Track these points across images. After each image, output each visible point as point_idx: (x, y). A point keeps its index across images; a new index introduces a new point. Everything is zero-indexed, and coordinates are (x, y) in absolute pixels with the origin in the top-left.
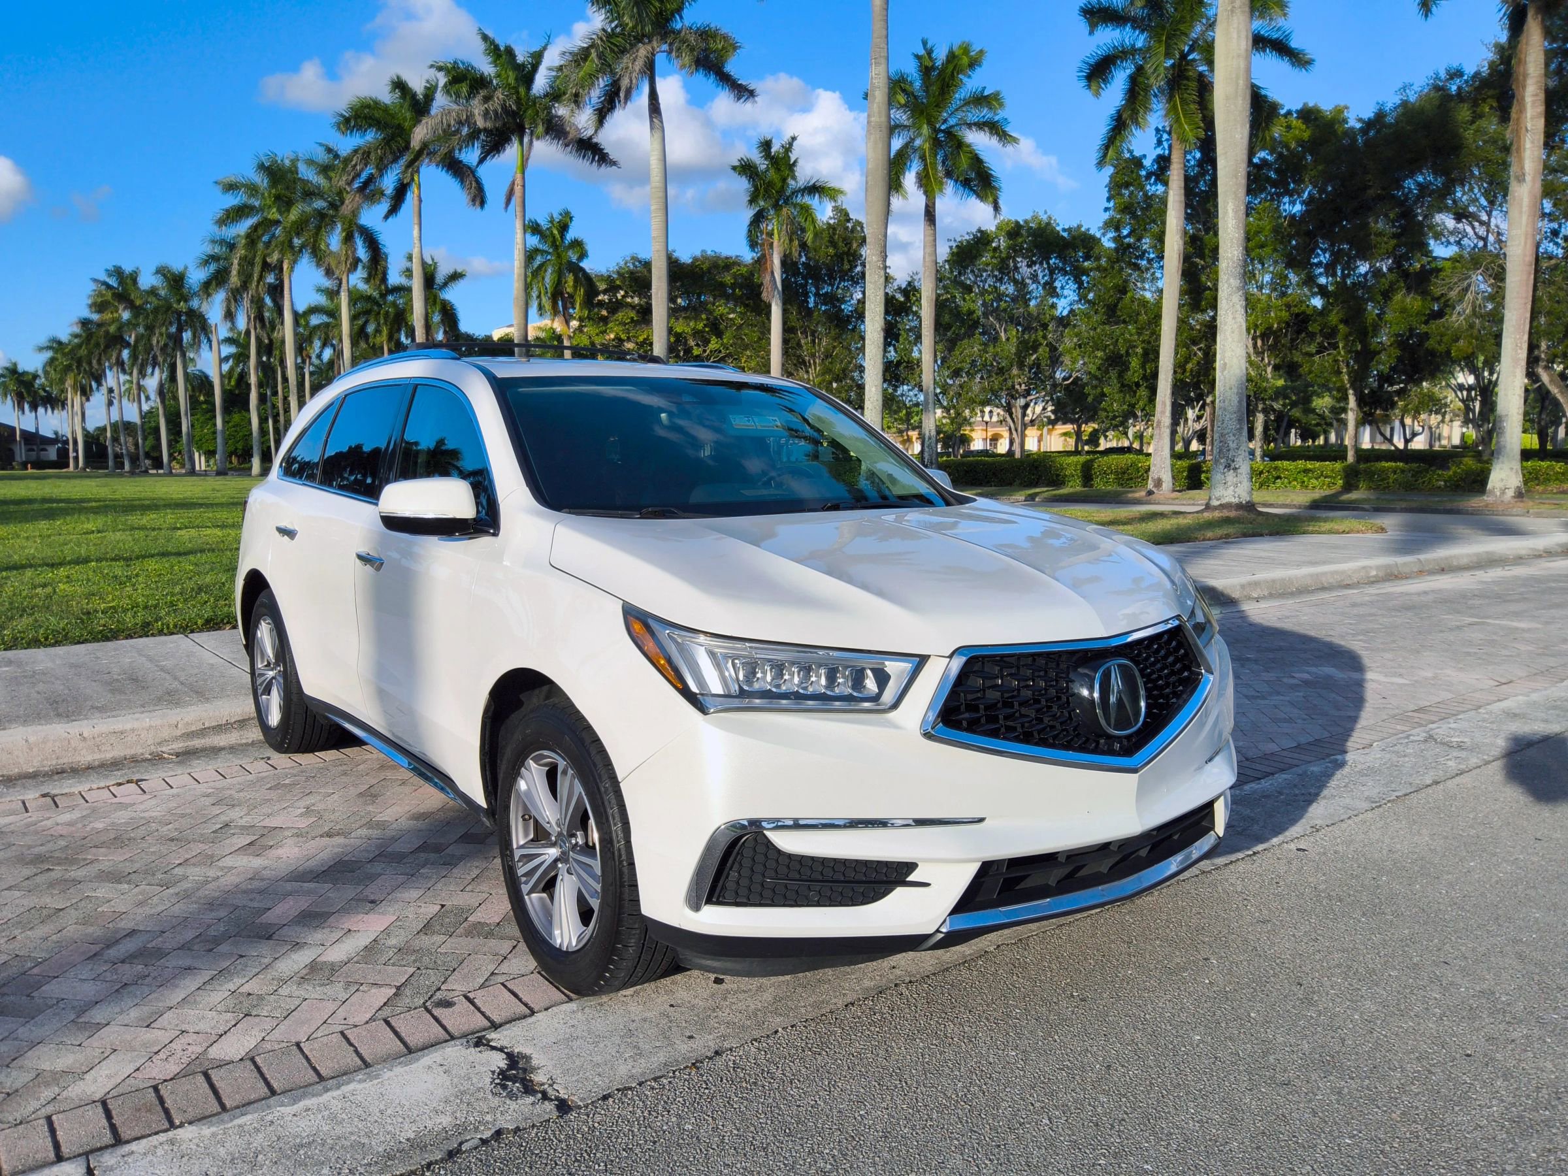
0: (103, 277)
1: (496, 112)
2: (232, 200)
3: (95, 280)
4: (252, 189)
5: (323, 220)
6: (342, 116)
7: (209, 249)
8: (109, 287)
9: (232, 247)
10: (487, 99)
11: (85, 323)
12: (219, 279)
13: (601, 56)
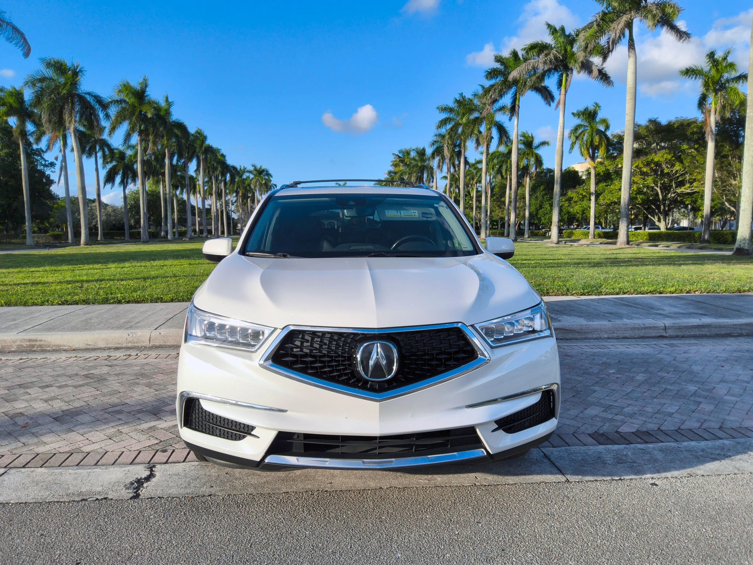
0: (397, 153)
1: (551, 61)
2: (444, 116)
3: (393, 154)
4: (451, 110)
5: (477, 121)
6: (488, 71)
7: (435, 139)
8: (399, 157)
9: (443, 137)
10: (546, 55)
11: (390, 172)
12: (438, 151)
13: (598, 25)
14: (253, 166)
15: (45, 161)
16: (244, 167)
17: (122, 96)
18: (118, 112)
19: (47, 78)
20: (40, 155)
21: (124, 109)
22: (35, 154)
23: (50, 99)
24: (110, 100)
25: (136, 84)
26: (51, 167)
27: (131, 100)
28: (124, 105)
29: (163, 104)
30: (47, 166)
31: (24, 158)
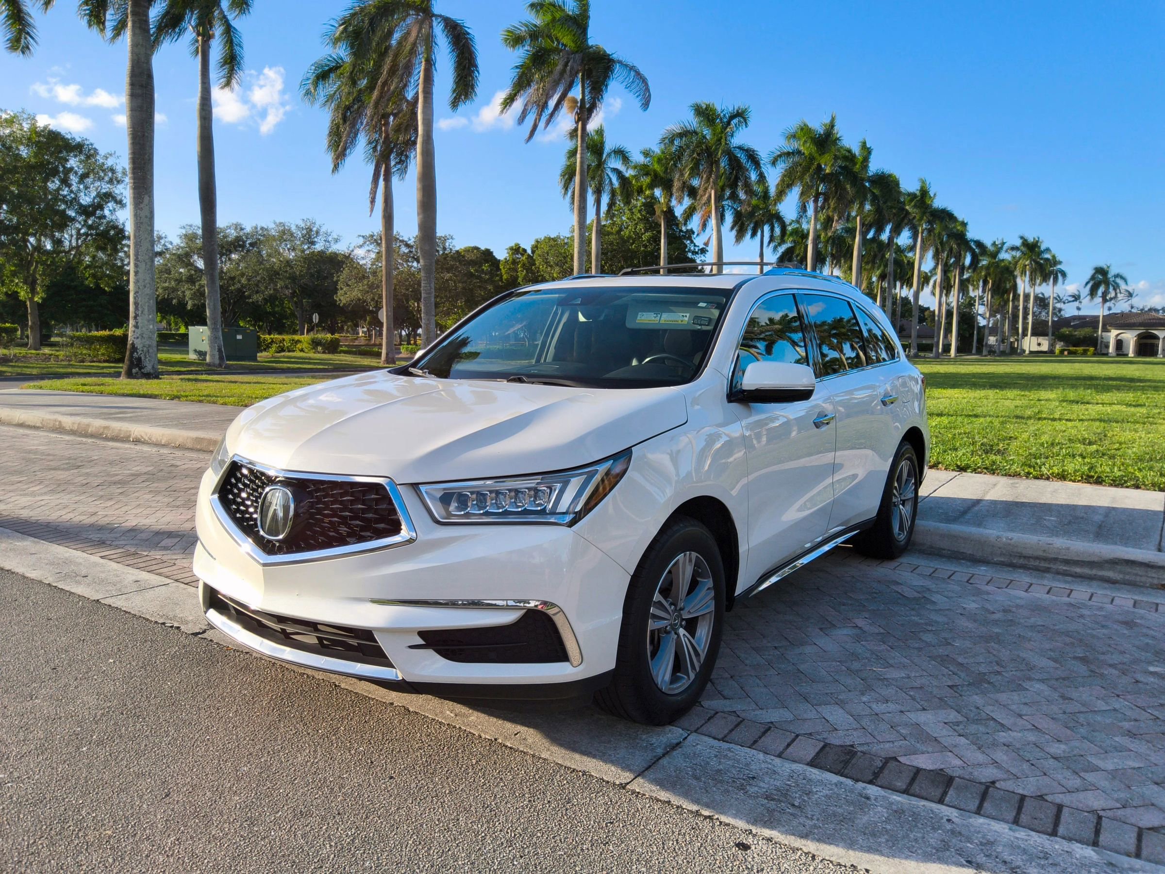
14: (1022, 238)
15: (695, 246)
16: (1003, 240)
17: (795, 145)
18: (786, 171)
19: (689, 131)
20: (690, 238)
21: (796, 164)
22: (685, 237)
23: (692, 160)
24: (779, 153)
25: (818, 125)
26: (701, 254)
27: (807, 149)
28: (797, 158)
29: (856, 150)
30: (697, 253)
31: (665, 243)
